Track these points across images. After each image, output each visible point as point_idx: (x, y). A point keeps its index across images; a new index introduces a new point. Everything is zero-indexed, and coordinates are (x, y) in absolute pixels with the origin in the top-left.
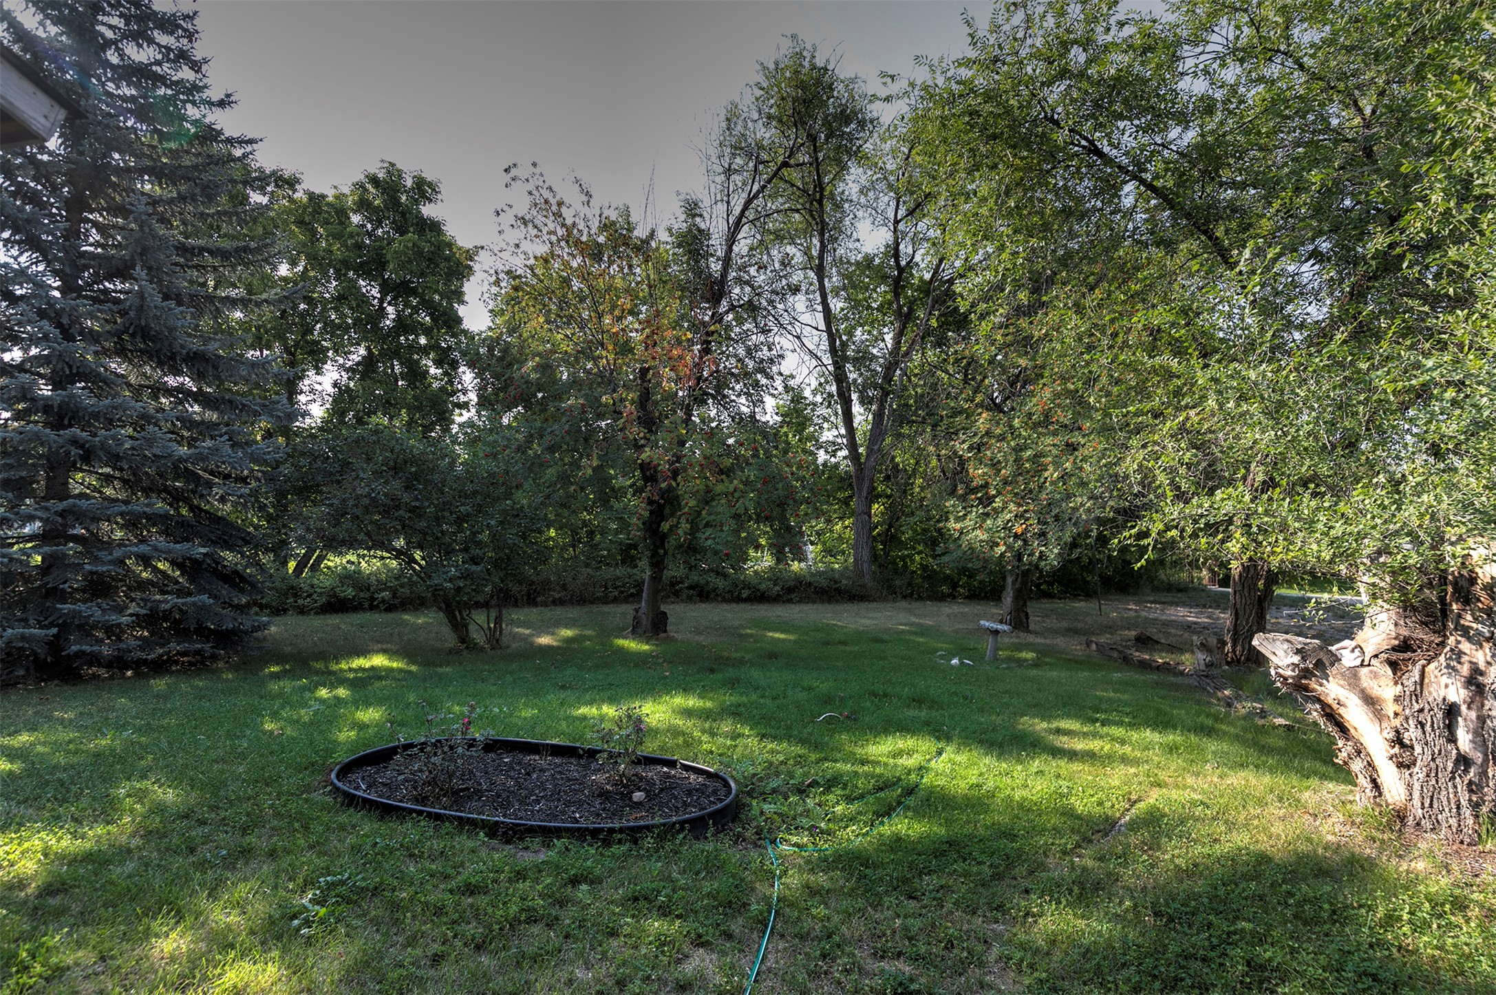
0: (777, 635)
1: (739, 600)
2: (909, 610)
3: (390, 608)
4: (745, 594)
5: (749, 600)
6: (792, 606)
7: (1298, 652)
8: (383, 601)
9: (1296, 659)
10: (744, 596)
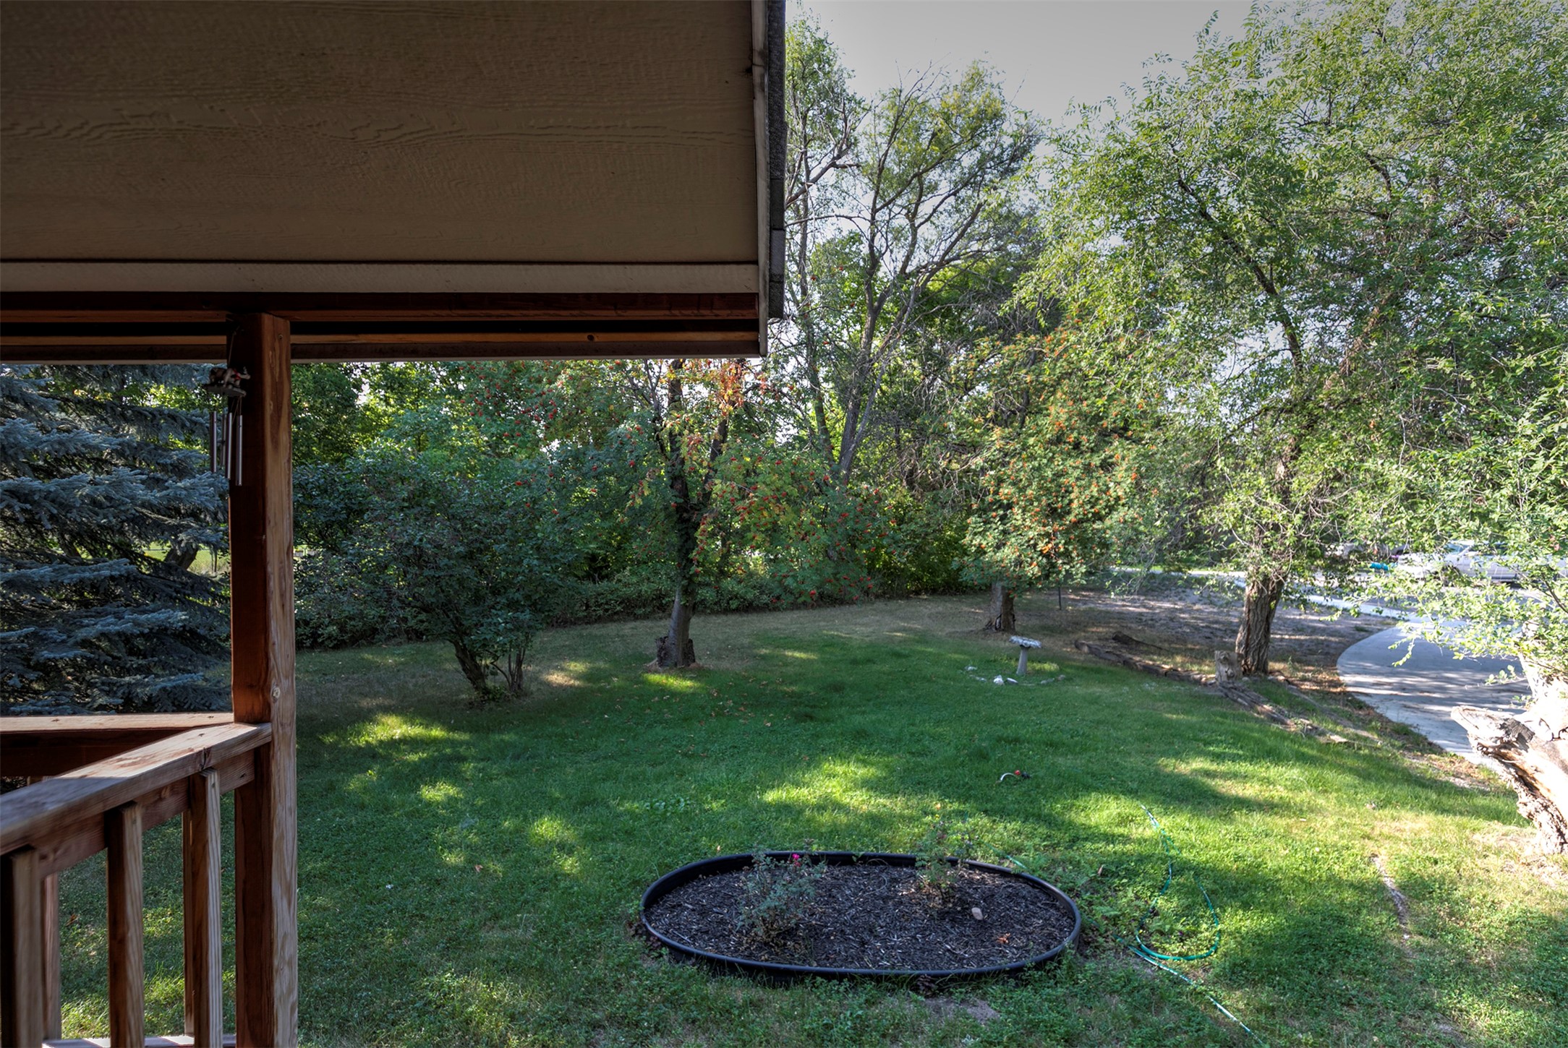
0: (797, 654)
1: (727, 611)
2: (891, 613)
3: (339, 645)
4: (734, 604)
5: (737, 610)
6: (781, 615)
7: (1502, 727)
8: (330, 637)
9: (1501, 733)
10: (734, 607)
